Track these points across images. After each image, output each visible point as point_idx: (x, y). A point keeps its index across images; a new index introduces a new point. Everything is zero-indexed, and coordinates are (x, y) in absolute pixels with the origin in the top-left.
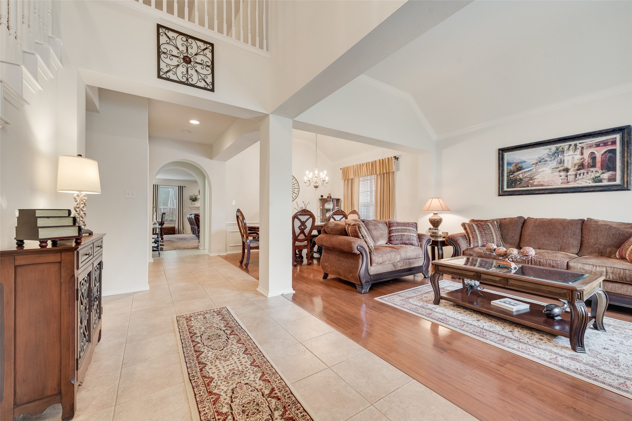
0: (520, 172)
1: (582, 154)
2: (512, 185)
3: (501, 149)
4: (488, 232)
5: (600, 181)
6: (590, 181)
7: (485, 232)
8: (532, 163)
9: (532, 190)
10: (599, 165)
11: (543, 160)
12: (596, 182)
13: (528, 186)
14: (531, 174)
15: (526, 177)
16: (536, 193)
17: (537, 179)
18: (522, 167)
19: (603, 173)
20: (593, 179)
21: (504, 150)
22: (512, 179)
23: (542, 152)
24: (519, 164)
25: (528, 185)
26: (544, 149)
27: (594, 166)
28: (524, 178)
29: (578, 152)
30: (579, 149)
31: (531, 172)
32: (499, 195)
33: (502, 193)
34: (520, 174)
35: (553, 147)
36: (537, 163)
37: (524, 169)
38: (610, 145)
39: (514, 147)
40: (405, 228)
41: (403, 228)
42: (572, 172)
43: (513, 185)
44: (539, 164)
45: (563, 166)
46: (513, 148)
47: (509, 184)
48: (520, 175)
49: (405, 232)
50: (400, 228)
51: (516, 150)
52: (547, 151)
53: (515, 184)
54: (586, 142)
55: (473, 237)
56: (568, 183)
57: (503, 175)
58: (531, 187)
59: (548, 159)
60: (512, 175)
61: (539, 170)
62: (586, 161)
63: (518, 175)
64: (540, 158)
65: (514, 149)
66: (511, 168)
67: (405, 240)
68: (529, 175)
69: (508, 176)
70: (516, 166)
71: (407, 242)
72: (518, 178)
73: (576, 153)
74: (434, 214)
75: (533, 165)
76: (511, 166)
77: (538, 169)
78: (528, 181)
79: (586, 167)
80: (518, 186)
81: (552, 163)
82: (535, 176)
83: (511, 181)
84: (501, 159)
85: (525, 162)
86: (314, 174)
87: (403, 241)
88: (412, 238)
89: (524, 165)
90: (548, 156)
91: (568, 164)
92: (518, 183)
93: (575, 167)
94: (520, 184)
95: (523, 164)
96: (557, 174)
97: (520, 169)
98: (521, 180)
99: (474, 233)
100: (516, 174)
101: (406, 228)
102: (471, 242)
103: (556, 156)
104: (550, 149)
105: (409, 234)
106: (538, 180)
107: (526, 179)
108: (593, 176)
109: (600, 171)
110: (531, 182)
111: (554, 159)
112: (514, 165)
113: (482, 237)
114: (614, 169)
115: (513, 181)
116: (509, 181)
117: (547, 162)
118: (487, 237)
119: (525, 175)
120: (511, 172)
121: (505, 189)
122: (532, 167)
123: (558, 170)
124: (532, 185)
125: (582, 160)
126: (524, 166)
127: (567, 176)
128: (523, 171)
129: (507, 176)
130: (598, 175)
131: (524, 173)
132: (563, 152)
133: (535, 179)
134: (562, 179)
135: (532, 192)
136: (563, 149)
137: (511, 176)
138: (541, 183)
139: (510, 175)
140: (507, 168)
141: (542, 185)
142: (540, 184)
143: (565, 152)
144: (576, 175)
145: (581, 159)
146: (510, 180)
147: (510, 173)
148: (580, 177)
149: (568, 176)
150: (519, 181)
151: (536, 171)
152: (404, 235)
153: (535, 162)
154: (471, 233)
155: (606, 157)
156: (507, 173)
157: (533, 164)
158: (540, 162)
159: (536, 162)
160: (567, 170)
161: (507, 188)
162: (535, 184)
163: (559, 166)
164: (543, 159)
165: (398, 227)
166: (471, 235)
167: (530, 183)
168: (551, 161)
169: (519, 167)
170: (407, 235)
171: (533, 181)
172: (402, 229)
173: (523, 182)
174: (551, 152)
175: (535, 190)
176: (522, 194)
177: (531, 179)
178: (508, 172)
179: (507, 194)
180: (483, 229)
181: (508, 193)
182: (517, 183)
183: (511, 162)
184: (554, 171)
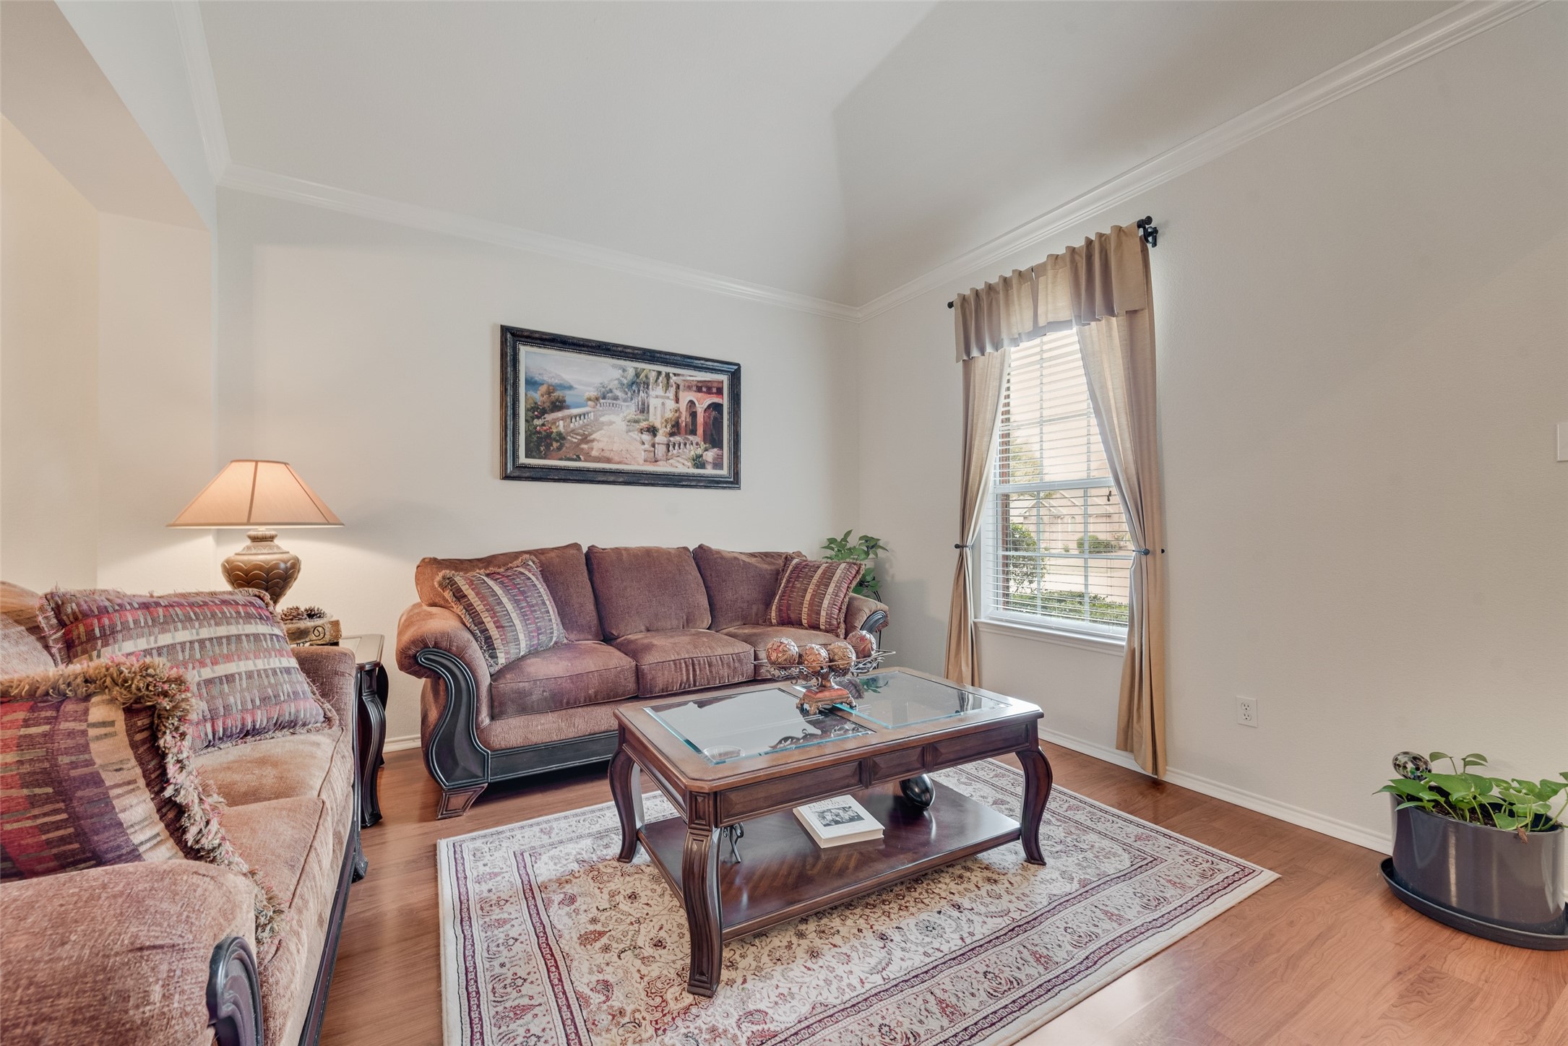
0: (559, 414)
1: (677, 401)
2: (539, 450)
3: (513, 328)
4: (534, 602)
5: (702, 466)
6: (690, 464)
7: (528, 602)
8: (587, 395)
9: (588, 471)
10: (700, 430)
11: (610, 395)
12: (697, 468)
13: (578, 459)
14: (585, 426)
15: (573, 431)
16: (599, 479)
17: (598, 441)
18: (565, 401)
19: (706, 450)
20: (694, 460)
21: (519, 336)
22: (539, 432)
23: (609, 371)
24: (557, 390)
25: (578, 456)
26: (614, 366)
27: (694, 432)
28: (568, 433)
29: (671, 393)
30: (672, 386)
31: (585, 421)
32: (506, 477)
33: (514, 473)
34: (558, 419)
35: (631, 366)
36: (597, 399)
37: (568, 407)
38: (715, 393)
39: (547, 337)
40: (222, 631)
41: (205, 633)
42: (661, 438)
43: (542, 449)
44: (602, 401)
45: (648, 420)
46: (544, 337)
47: (532, 444)
48: (558, 422)
49: (228, 658)
50: (183, 635)
51: (552, 347)
52: (617, 374)
53: (548, 446)
54: (683, 375)
55: (497, 627)
56: (656, 461)
57: (515, 415)
58: (585, 461)
59: (619, 393)
60: (538, 417)
61: (602, 419)
62: (683, 418)
63: (554, 422)
64: (603, 387)
65: (546, 343)
66: (538, 396)
67: (244, 710)
68: (581, 428)
69: (529, 419)
70: (549, 393)
71: (261, 718)
72: (555, 430)
73: (667, 394)
74: (250, 537)
75: (590, 403)
76: (536, 391)
77: (601, 416)
78: (578, 445)
79: (683, 430)
80: (554, 453)
81: (628, 406)
82: (594, 432)
83: (538, 437)
84: (509, 363)
85: (570, 388)
87: (234, 722)
88: (287, 688)
89: (569, 397)
90: (619, 386)
91: (656, 419)
92: (555, 445)
93: (666, 427)
94: (559, 449)
95: (567, 392)
96: (635, 435)
97: (558, 405)
98: (561, 437)
99: (498, 608)
100: (549, 417)
101: (233, 630)
102: (497, 643)
103: (634, 391)
104: (624, 370)
105: (261, 664)
106: (601, 445)
107: (572, 437)
108: (692, 453)
109: (703, 445)
110: (584, 446)
111: (632, 399)
112: (543, 389)
113: (526, 620)
114: (721, 447)
115: (541, 438)
116: (530, 435)
117: (618, 402)
118: (538, 618)
119: (572, 425)
120: (537, 411)
121: (523, 459)
122: (586, 406)
123: (638, 426)
124: (589, 458)
125: (677, 415)
126: (569, 400)
127: (653, 446)
128: (566, 412)
129: (526, 421)
130: (699, 451)
131: (568, 420)
132: (647, 385)
133: (593, 441)
134: (645, 451)
135: (590, 476)
136: (646, 377)
137: (537, 422)
138: (607, 454)
139: (533, 419)
140: (526, 395)
141: (609, 461)
142: (605, 457)
143: (650, 387)
144: (668, 446)
145: (676, 411)
146: (534, 434)
147: (533, 413)
148: (675, 452)
149: (656, 446)
150: (557, 441)
151: (596, 419)
152: (230, 678)
153: (593, 394)
154: (487, 610)
155: (709, 418)
156: (527, 410)
157: (589, 399)
158: (604, 398)
159: (595, 394)
160: (653, 431)
161: (526, 457)
162: (594, 453)
163: (641, 417)
164: (611, 391)
165: (163, 631)
166: (489, 619)
167: (583, 449)
168: (625, 400)
169: (557, 400)
170: (250, 675)
171: (590, 445)
172: (202, 642)
173: (567, 445)
174: (626, 378)
175: (595, 471)
176: (565, 480)
177: (585, 439)
178: (529, 406)
179: (528, 474)
180: (523, 593)
181: (530, 472)
182: (552, 445)
183: (537, 378)
184: (631, 428)
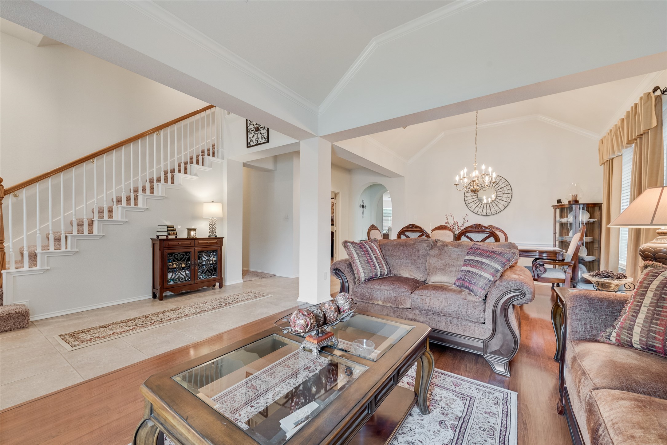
86: (480, 171)
